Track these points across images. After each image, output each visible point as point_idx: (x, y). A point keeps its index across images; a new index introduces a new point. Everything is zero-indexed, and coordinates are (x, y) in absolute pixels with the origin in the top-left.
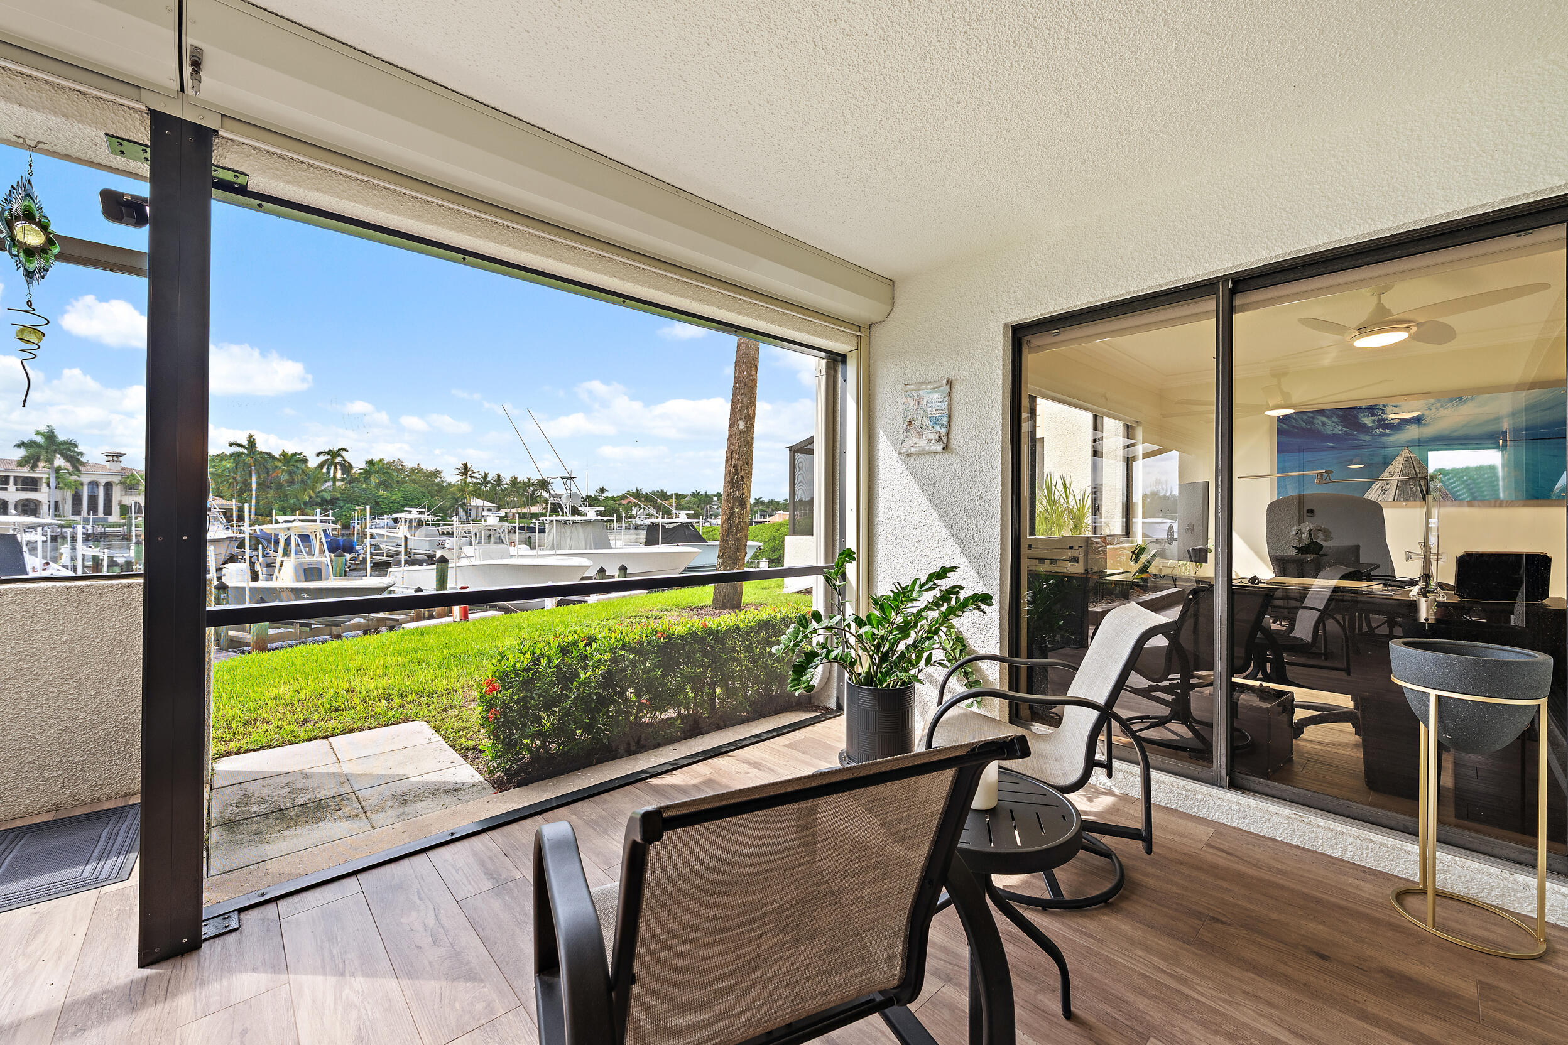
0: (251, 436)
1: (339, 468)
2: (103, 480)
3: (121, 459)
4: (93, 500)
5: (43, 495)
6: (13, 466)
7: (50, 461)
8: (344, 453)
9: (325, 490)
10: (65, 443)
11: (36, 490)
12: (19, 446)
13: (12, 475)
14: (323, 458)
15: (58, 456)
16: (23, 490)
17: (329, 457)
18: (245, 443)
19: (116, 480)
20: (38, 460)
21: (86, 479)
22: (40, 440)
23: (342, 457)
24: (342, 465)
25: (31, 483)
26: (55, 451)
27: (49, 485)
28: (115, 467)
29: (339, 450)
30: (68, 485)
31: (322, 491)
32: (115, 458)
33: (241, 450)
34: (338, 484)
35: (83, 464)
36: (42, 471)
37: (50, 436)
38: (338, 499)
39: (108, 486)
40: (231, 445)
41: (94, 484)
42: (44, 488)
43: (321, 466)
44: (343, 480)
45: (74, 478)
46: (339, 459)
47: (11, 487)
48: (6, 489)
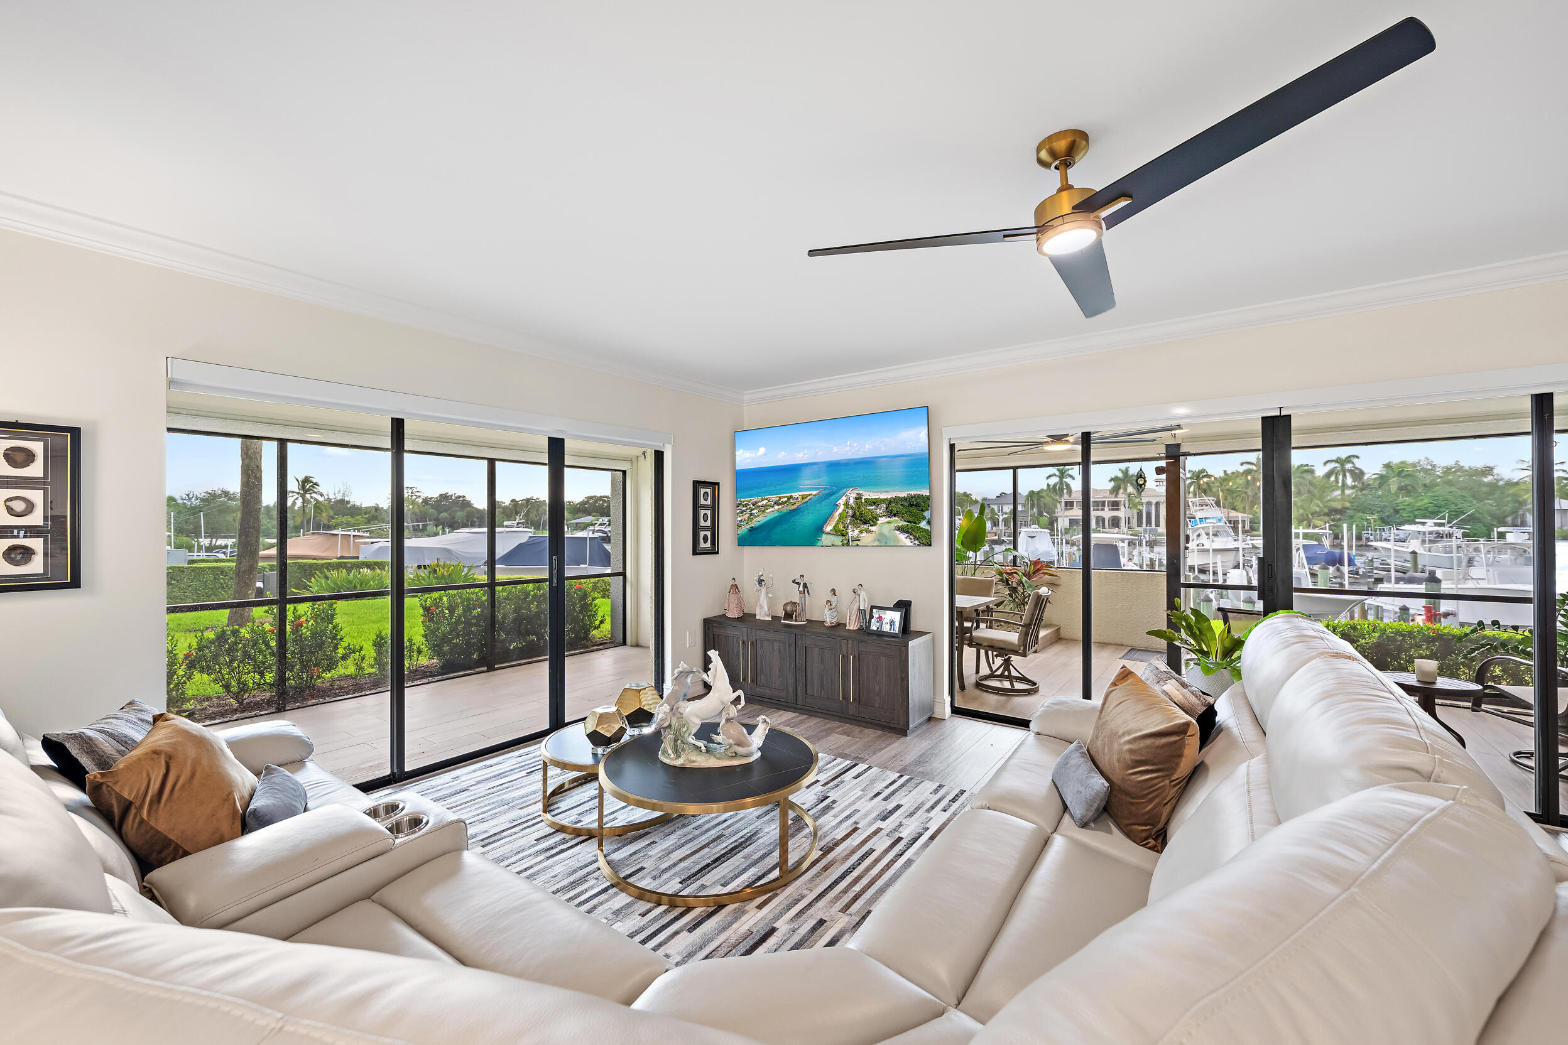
1: (1348, 475)
2: (1154, 501)
4: (1149, 515)
5: (1122, 513)
6: (1108, 494)
7: (1125, 490)
8: (1355, 460)
9: (1333, 500)
10: (1133, 475)
11: (1118, 510)
12: (1110, 481)
13: (1106, 500)
14: (1333, 465)
15: (1129, 485)
16: (1113, 510)
17: (1337, 465)
20: (1119, 488)
21: (1144, 500)
22: (1120, 475)
23: (1353, 463)
24: (1351, 471)
25: (1115, 505)
26: (1128, 482)
27: (1125, 506)
28: (1160, 490)
29: (1350, 457)
30: (1135, 506)
31: (1329, 500)
32: (1161, 483)
33: (1251, 467)
34: (1347, 492)
36: (1122, 497)
37: (1125, 472)
38: (1347, 508)
39: (1157, 505)
40: (1242, 464)
41: (1149, 504)
42: (1122, 508)
43: (1328, 475)
44: (1353, 487)
45: (1137, 500)
46: (1348, 466)
47: (1106, 508)
48: (1103, 510)
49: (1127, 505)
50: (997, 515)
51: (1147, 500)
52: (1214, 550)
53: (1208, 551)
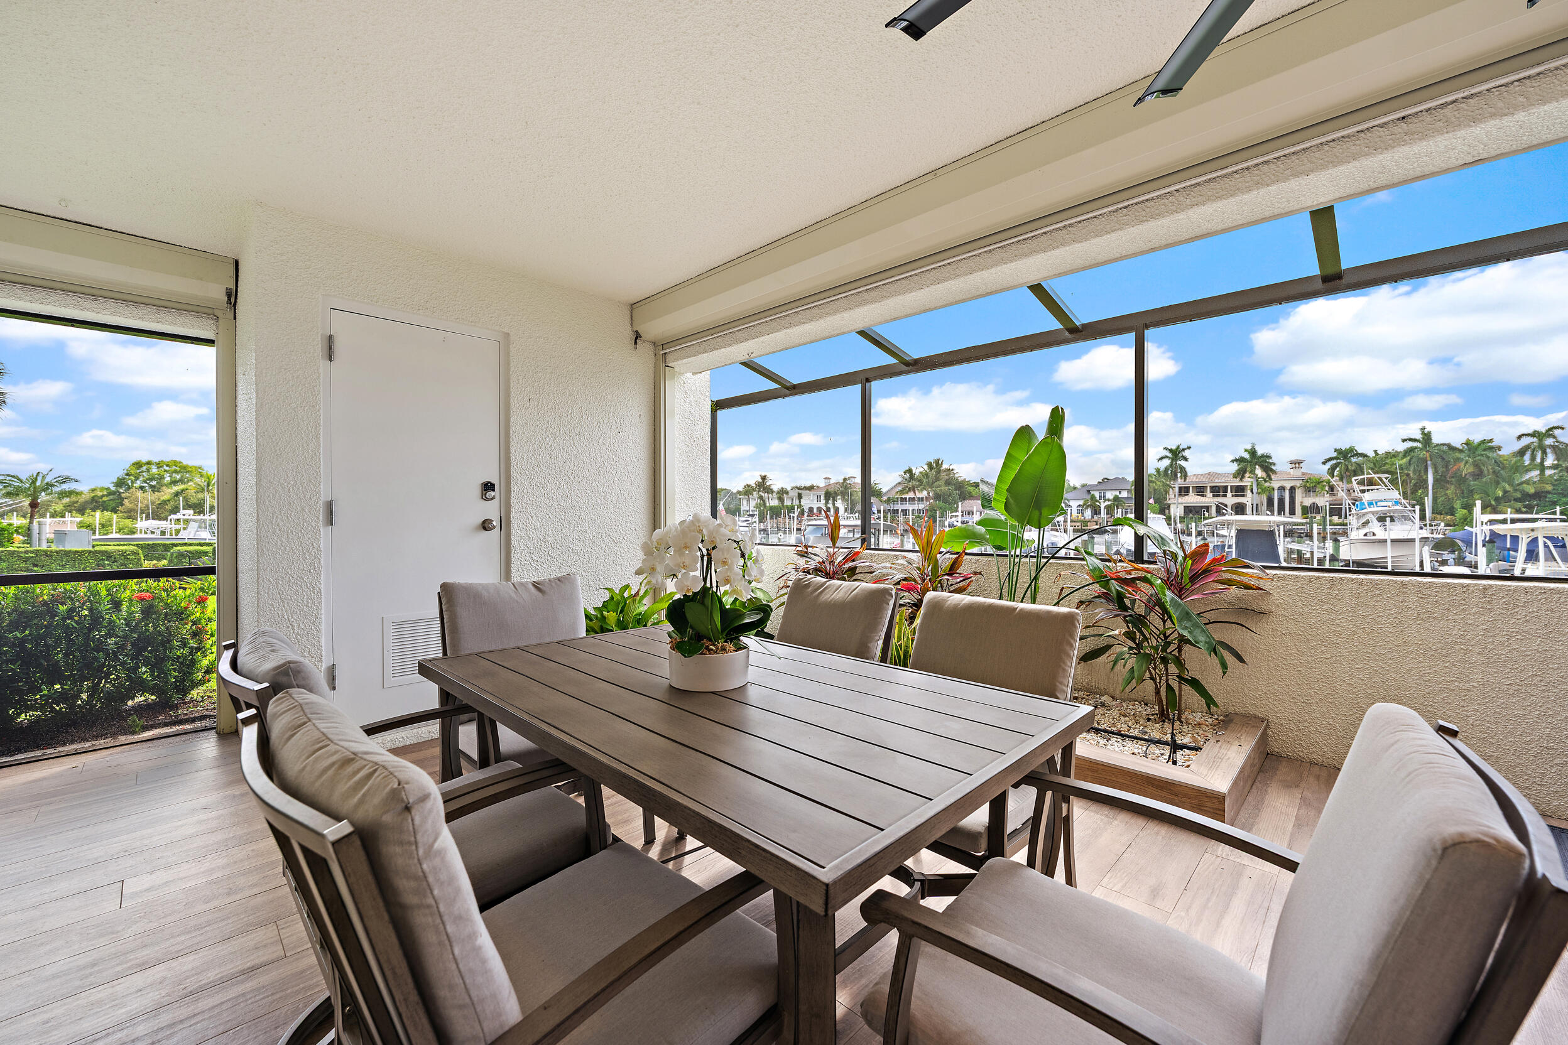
0: (1423, 429)
1: (1548, 450)
2: (1288, 485)
3: (1301, 465)
4: (1281, 501)
5: (1248, 500)
6: (1231, 478)
7: (1252, 472)
8: (1557, 432)
9: (1527, 482)
10: (1263, 456)
11: (1243, 495)
12: (1233, 461)
13: (1229, 485)
14: (1526, 441)
15: (1257, 467)
16: (1236, 496)
17: (1535, 440)
18: (1419, 436)
19: (1298, 484)
20: (1245, 472)
22: (1247, 456)
23: (1554, 437)
24: (1553, 447)
25: (1240, 491)
26: (1256, 464)
27: (1252, 491)
28: (1297, 473)
29: (1551, 429)
30: (1264, 490)
31: (1522, 483)
32: (1297, 465)
33: (1412, 445)
34: (1548, 472)
35: (1274, 472)
36: (1248, 481)
37: (1253, 452)
38: (1549, 492)
39: (1292, 489)
40: (1404, 441)
41: (1282, 489)
42: (1249, 493)
43: (1522, 452)
44: (1554, 467)
45: (1267, 484)
46: (1549, 441)
47: (1229, 494)
48: (1225, 496)
49: (1255, 491)
50: (1098, 501)
51: (1278, 485)
52: (1393, 541)
53: (1385, 541)
